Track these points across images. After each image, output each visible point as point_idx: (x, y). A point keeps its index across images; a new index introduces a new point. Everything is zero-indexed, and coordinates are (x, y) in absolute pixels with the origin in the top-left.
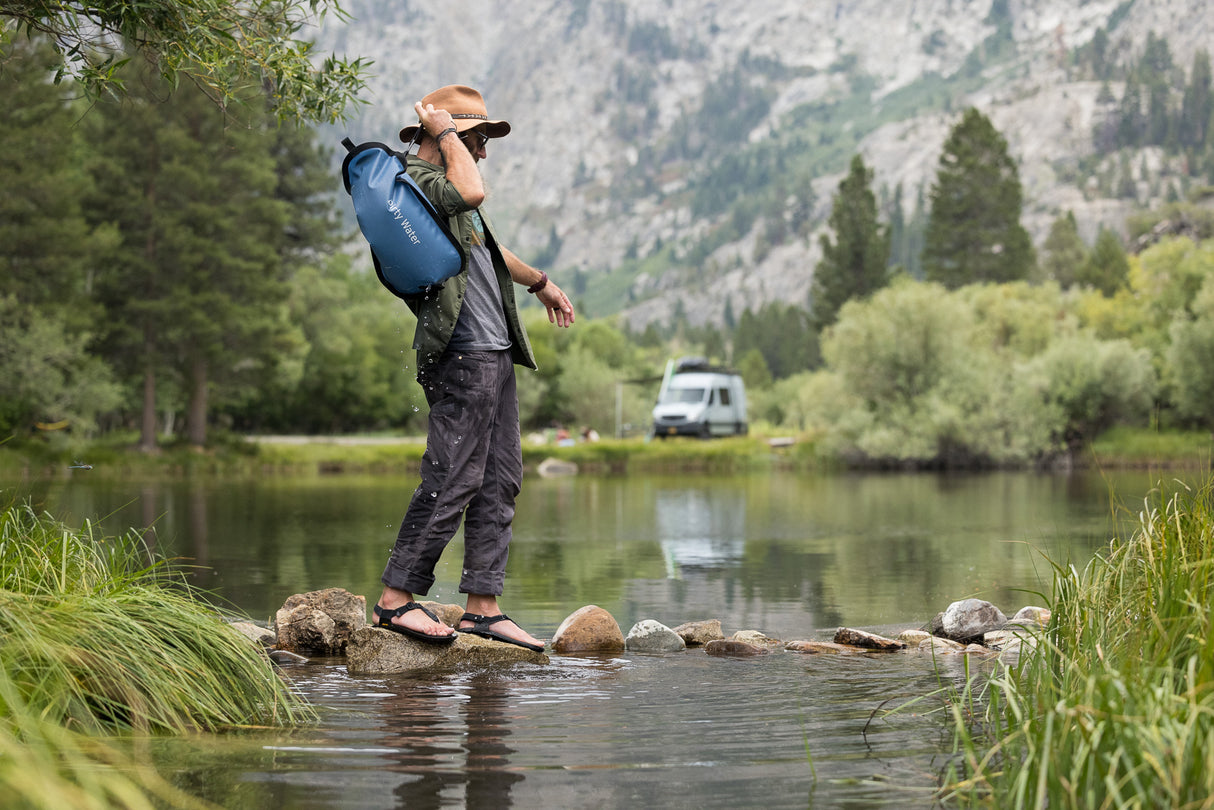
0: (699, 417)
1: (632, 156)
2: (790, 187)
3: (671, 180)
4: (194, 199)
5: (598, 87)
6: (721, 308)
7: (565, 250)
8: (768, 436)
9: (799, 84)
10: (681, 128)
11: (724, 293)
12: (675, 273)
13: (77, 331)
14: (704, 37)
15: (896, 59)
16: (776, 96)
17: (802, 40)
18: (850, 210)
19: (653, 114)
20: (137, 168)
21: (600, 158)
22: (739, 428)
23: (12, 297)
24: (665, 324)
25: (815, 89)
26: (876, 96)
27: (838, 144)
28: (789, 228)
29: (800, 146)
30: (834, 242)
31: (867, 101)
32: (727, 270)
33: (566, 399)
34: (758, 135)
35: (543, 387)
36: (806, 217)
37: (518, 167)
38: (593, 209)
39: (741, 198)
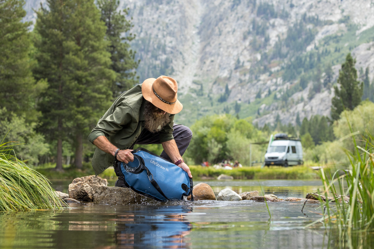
0: (283, 157)
1: (259, 57)
2: (323, 69)
3: (274, 67)
4: (78, 69)
5: (245, 29)
6: (295, 118)
7: (232, 95)
8: (311, 166)
9: (326, 28)
10: (278, 46)
11: (296, 112)
12: (276, 104)
13: (30, 122)
14: (287, 9)
15: (366, 18)
16: (317, 33)
17: (327, 10)
18: (346, 76)
19: (267, 40)
20: (55, 57)
21: (246, 58)
22: (300, 163)
23: (4, 108)
24: (272, 125)
25: (333, 29)
26: (358, 32)
27: (342, 52)
28: (323, 86)
29: (327, 53)
30: (340, 89)
31: (354, 35)
32: (298, 103)
33: (229, 151)
34: (310, 48)
35: (220, 146)
36: (329, 81)
37: (212, 61)
38: (243, 78)
39: (303, 73)
